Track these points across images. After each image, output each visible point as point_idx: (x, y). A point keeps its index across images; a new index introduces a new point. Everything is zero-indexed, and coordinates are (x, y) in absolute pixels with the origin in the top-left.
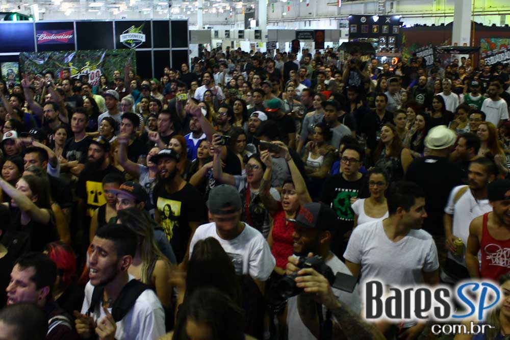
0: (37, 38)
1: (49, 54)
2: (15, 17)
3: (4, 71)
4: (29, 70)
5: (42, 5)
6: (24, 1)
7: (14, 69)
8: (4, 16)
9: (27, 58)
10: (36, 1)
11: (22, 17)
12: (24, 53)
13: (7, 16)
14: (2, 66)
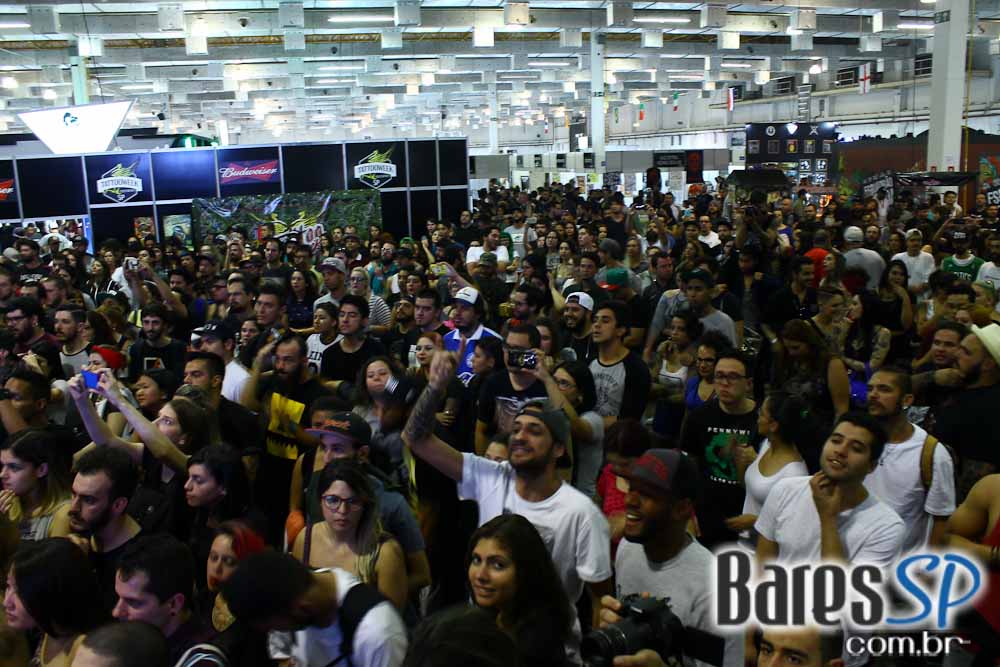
0: (220, 175)
1: (240, 200)
2: (188, 141)
3: (169, 230)
4: (208, 227)
5: (236, 120)
6: (206, 115)
7: (184, 226)
8: (171, 141)
9: (205, 208)
10: (225, 115)
11: (201, 141)
12: (200, 199)
13: (177, 140)
14: (165, 221)
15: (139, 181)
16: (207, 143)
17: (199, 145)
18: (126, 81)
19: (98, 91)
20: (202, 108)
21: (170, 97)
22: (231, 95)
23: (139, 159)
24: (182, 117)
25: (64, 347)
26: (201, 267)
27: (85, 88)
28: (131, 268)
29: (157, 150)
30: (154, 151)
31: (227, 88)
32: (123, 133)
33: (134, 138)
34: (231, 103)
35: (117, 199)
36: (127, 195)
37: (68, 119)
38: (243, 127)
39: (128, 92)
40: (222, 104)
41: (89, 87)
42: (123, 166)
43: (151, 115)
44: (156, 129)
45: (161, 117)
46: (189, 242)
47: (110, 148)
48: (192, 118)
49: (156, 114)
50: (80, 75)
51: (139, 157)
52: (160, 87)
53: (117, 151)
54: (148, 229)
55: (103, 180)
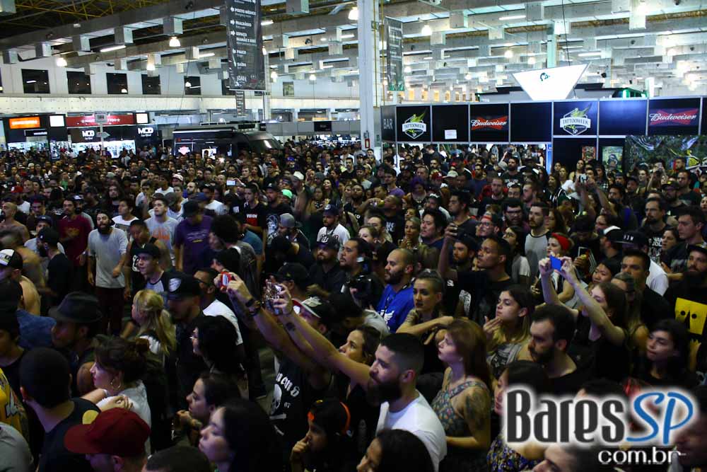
0: (650, 118)
1: (662, 138)
2: (625, 93)
3: (606, 157)
4: (635, 157)
5: (659, 78)
6: (637, 74)
7: (617, 155)
8: (613, 92)
9: (635, 143)
10: (651, 74)
11: (634, 93)
12: (632, 136)
13: (617, 92)
14: (604, 150)
15: (589, 121)
16: (638, 94)
17: (632, 96)
18: (583, 50)
19: (563, 58)
20: (635, 69)
21: (612, 61)
22: (660, 59)
23: (591, 105)
24: (618, 76)
25: (532, 231)
26: (628, 186)
27: (554, 56)
28: (582, 181)
29: (603, 99)
30: (601, 100)
31: (656, 53)
32: (578, 86)
33: (586, 90)
34: (658, 65)
35: (572, 132)
36: (579, 130)
37: (543, 77)
38: (664, 83)
39: (582, 57)
40: (650, 66)
41: (558, 55)
42: (579, 110)
43: (596, 74)
44: (602, 84)
45: (604, 75)
46: (620, 167)
47: (569, 96)
48: (626, 76)
49: (600, 73)
50: (552, 47)
51: (591, 104)
52: (606, 54)
53: (575, 99)
54: (592, 155)
55: (564, 119)
